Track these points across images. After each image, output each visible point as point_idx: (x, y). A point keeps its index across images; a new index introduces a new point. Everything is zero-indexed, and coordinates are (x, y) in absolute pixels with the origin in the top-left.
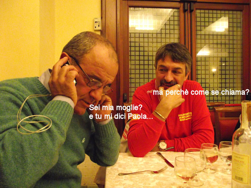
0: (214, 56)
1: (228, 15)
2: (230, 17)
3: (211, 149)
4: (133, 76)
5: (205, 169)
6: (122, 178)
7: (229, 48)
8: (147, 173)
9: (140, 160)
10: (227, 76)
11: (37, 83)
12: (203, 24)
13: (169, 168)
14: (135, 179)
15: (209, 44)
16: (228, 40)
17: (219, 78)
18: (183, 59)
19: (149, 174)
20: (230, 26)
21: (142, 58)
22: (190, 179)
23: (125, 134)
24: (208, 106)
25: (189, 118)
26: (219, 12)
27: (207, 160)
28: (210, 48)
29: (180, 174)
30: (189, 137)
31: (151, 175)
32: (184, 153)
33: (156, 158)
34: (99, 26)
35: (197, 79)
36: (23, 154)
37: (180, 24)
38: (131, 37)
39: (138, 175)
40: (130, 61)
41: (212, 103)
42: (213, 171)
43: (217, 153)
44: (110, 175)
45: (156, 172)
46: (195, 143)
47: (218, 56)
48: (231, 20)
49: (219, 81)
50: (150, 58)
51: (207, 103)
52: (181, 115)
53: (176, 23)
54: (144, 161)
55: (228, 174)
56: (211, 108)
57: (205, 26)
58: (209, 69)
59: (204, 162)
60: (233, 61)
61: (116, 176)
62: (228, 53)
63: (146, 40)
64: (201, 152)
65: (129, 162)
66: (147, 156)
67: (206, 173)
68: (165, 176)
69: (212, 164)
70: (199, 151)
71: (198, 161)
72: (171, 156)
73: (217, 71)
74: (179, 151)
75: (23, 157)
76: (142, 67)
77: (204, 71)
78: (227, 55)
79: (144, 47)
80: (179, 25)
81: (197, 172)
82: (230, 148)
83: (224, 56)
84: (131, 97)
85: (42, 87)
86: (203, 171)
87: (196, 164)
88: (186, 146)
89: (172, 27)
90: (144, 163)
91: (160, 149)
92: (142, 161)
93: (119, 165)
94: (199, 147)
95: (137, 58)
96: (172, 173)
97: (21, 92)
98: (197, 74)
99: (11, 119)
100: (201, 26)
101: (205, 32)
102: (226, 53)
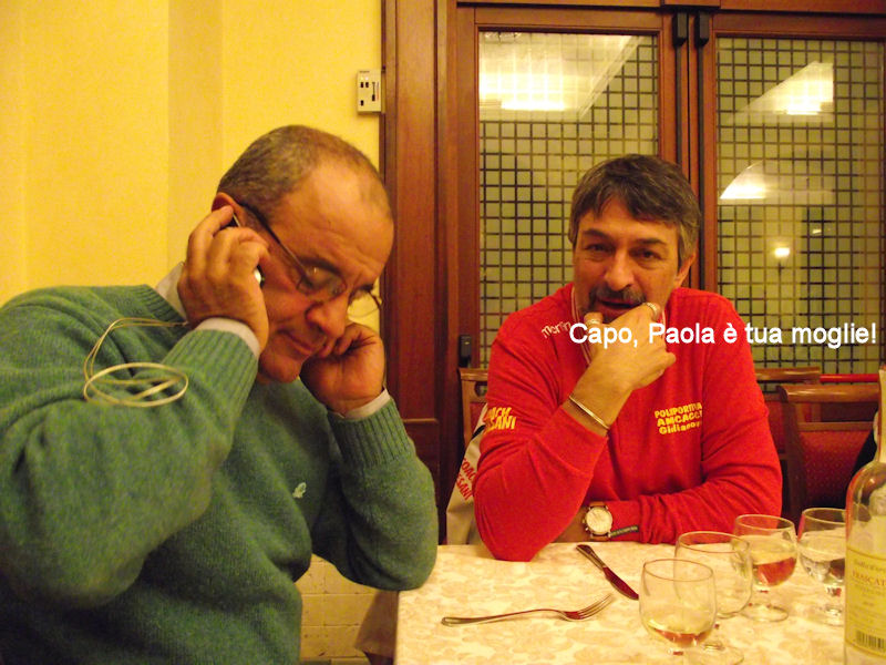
0: (783, 202)
1: (831, 56)
2: (839, 64)
4: (492, 274)
5: (751, 605)
6: (455, 634)
7: (837, 175)
8: (543, 617)
9: (519, 572)
14: (501, 638)
15: (764, 159)
16: (832, 144)
17: (798, 279)
18: (670, 210)
19: (551, 622)
20: (839, 94)
22: (695, 642)
23: (466, 479)
25: (693, 425)
26: (798, 45)
27: (756, 574)
28: (766, 174)
29: (662, 624)
30: (691, 490)
31: (555, 624)
32: (673, 548)
33: (575, 564)
34: (374, 98)
35: (721, 284)
37: (659, 90)
38: (485, 138)
40: (482, 221)
42: (776, 615)
43: (793, 550)
44: (415, 623)
46: (712, 512)
47: (797, 202)
48: (843, 75)
49: (801, 291)
52: (664, 413)
53: (646, 85)
54: (533, 576)
55: (831, 625)
56: (772, 387)
57: (748, 97)
58: (762, 249)
59: (745, 580)
60: (852, 222)
61: (433, 626)
62: (833, 191)
64: (736, 544)
65: (478, 576)
66: (544, 559)
67: (754, 619)
68: (604, 629)
69: (775, 587)
70: (726, 540)
71: (722, 578)
72: (628, 559)
73: (795, 257)
74: (657, 543)
76: (524, 242)
77: (747, 256)
78: (829, 198)
79: (531, 171)
80: (657, 92)
81: (721, 618)
82: (839, 532)
83: (819, 202)
84: (486, 346)
86: (742, 613)
87: (715, 587)
88: (681, 523)
89: (631, 100)
90: (531, 582)
91: (589, 532)
92: (526, 575)
93: (443, 588)
94: (729, 526)
95: (508, 210)
96: (630, 618)
98: (722, 268)
100: (735, 96)
101: (749, 117)
102: (826, 193)
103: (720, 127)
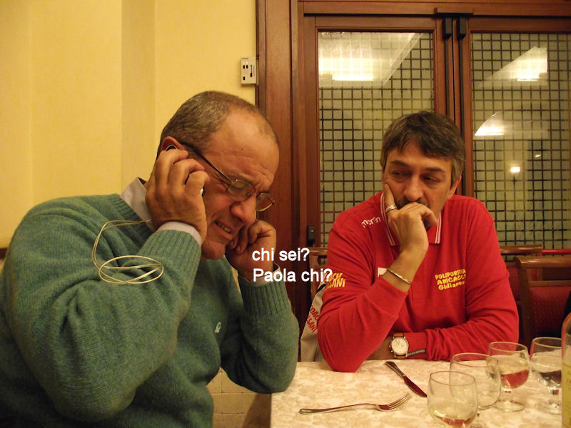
0: (516, 138)
1: (546, 44)
2: (551, 49)
3: (510, 354)
4: (328, 186)
5: (500, 400)
6: (309, 420)
7: (551, 120)
8: (365, 409)
9: (348, 379)
10: (547, 185)
11: (117, 204)
12: (487, 65)
13: (415, 398)
14: (338, 422)
15: (503, 111)
16: (548, 100)
17: (527, 188)
18: (448, 150)
19: (370, 412)
20: (551, 68)
21: (348, 145)
22: (464, 425)
23: (313, 318)
24: (502, 254)
25: (460, 283)
26: (524, 37)
27: (502, 380)
28: (505, 120)
29: (442, 413)
30: (459, 326)
31: (373, 413)
32: (449, 363)
33: (384, 374)
34: (251, 76)
35: (476, 191)
36: (117, 324)
37: (434, 66)
38: (322, 99)
39: (345, 412)
40: (321, 153)
41: (513, 247)
42: (516, 407)
43: (526, 365)
44: (282, 412)
45: (384, 408)
46: (474, 341)
47: (525, 138)
48: (554, 56)
49: (529, 195)
50: (368, 145)
51: (501, 247)
52: (442, 276)
53: (426, 64)
54: (358, 382)
55: (552, 414)
56: (511, 257)
57: (492, 71)
58: (503, 168)
59: (496, 384)
60: (561, 150)
61: (294, 415)
62: (548, 130)
63: (357, 104)
64: (489, 361)
65: (322, 382)
66: (365, 371)
67: (501, 409)
68: (405, 417)
69: (515, 389)
70: (484, 358)
71: (481, 383)
72: (420, 371)
73: (524, 173)
74: (437, 360)
75: (117, 330)
76: (348, 166)
77: (493, 173)
78: (546, 135)
79: (352, 120)
80: (433, 69)
81: (481, 409)
82: (557, 352)
83: (539, 138)
84: (324, 233)
85: (128, 210)
86: (494, 406)
87: (477, 389)
88: (452, 347)
89: (416, 74)
90: (357, 385)
91: (393, 353)
92: (354, 381)
93: (300, 390)
94: (485, 350)
95: (338, 145)
96: (422, 409)
97: (90, 216)
98: (476, 181)
99: (81, 266)
100: (483, 70)
101: (493, 83)
102: (544, 132)
103: (474, 90)
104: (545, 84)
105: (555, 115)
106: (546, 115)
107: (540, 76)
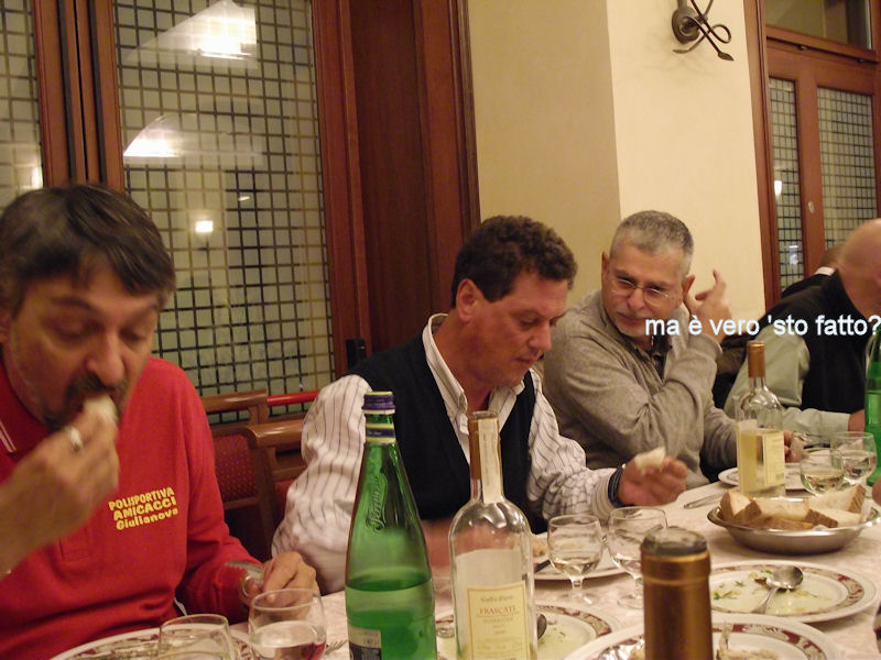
0: (206, 165)
7: (267, 135)
12: (146, 19)
15: (181, 112)
16: (260, 98)
20: (264, 38)
28: (183, 130)
37: (34, 8)
47: (223, 166)
52: (121, 503)
57: (156, 30)
58: (184, 225)
60: (287, 191)
62: (264, 153)
73: (224, 234)
77: (167, 234)
78: (260, 162)
80: (30, 13)
83: (249, 166)
100: (138, 28)
101: (158, 56)
102: (256, 155)
103: (121, 67)
104: (254, 67)
105: (274, 126)
106: (258, 124)
107: (243, 50)
